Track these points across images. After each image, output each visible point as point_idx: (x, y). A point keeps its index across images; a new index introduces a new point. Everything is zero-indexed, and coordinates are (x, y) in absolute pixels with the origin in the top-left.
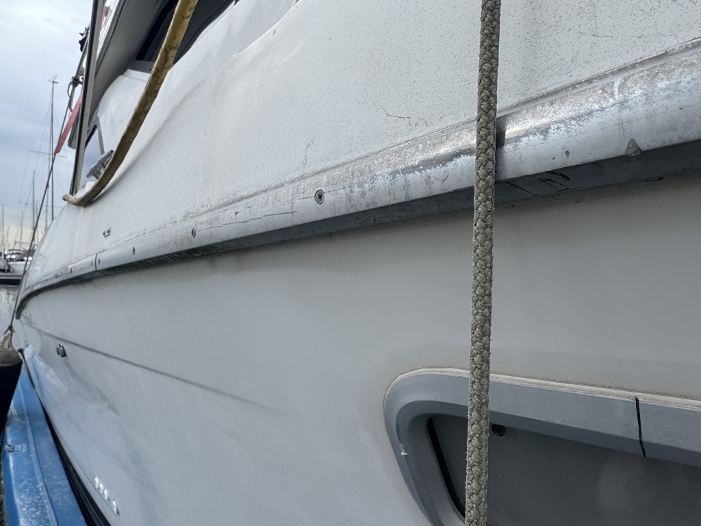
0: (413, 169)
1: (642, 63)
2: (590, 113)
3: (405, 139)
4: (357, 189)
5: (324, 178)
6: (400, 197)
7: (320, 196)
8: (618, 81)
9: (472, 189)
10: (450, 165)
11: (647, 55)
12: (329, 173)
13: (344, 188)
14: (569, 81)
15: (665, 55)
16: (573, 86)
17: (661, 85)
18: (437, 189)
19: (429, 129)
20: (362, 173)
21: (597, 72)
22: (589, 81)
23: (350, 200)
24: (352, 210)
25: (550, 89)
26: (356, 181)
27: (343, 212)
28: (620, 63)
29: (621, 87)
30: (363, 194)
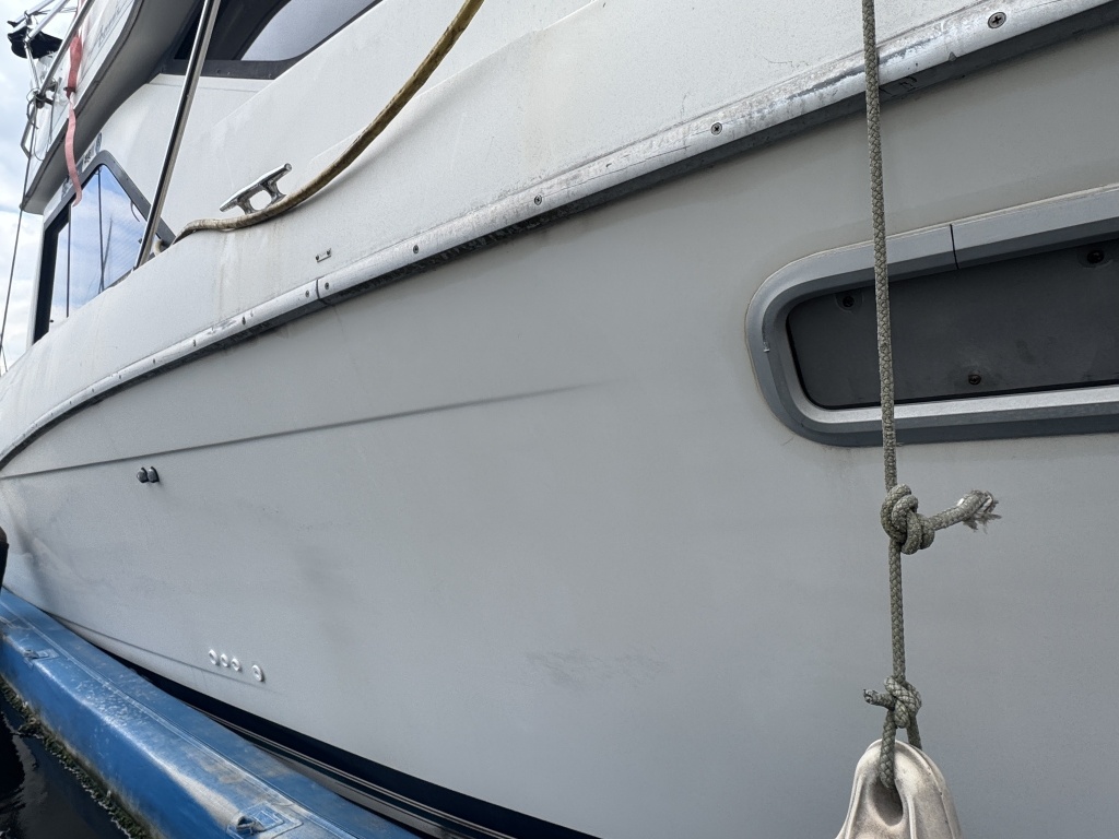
0: (808, 91)
1: (952, 14)
2: (929, 40)
3: (789, 77)
4: (756, 115)
5: (721, 114)
6: (798, 113)
7: (717, 128)
8: (942, 22)
9: (864, 93)
10: (838, 84)
11: (954, 9)
12: (724, 110)
13: (743, 116)
14: (909, 26)
15: (964, 8)
16: (913, 29)
17: (965, 23)
18: (828, 101)
19: (810, 68)
20: (760, 102)
21: (926, 20)
22: (923, 26)
23: (750, 124)
24: (751, 132)
25: (899, 32)
26: (755, 109)
27: (743, 134)
28: (940, 15)
29: (945, 25)
30: (763, 118)
